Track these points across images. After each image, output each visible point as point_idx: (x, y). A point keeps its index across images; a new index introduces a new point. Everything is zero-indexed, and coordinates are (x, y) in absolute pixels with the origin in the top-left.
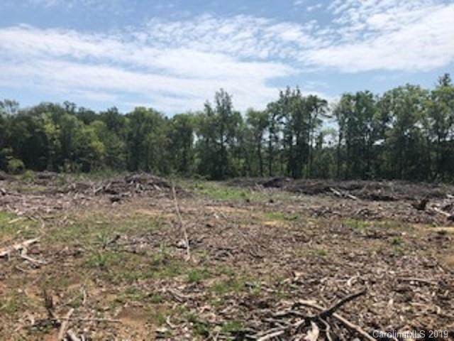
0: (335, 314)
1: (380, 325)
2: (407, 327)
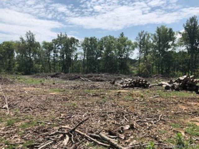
0: (76, 130)
1: (94, 132)
2: (104, 131)
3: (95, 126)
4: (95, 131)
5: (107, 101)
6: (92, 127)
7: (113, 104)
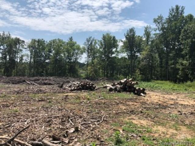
0: (15, 139)
2: (47, 136)
3: (38, 132)
4: (37, 138)
5: (53, 105)
6: (35, 134)
7: (60, 108)
